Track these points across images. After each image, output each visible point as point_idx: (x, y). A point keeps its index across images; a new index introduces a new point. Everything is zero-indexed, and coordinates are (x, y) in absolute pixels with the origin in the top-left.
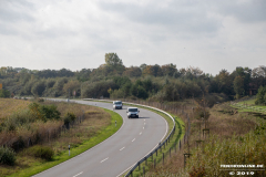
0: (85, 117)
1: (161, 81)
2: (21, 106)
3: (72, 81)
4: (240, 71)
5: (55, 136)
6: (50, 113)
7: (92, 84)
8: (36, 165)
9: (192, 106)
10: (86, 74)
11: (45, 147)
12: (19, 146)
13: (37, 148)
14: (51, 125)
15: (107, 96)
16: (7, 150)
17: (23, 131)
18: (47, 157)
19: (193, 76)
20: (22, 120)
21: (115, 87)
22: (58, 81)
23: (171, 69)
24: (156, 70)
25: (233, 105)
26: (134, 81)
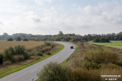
0: (56, 45)
1: (72, 37)
2: (42, 43)
3: (52, 38)
4: (89, 35)
5: (50, 50)
6: (49, 45)
7: (57, 38)
8: (47, 56)
9: (79, 43)
10: (55, 36)
11: (49, 52)
12: (43, 52)
13: (47, 52)
14: (49, 47)
15: (60, 41)
16: (41, 53)
17: (44, 49)
18: (49, 54)
19: (79, 36)
20: (43, 46)
21: (62, 39)
22: (49, 37)
23: (74, 35)
24: (70, 35)
25: (88, 42)
26: (66, 37)
